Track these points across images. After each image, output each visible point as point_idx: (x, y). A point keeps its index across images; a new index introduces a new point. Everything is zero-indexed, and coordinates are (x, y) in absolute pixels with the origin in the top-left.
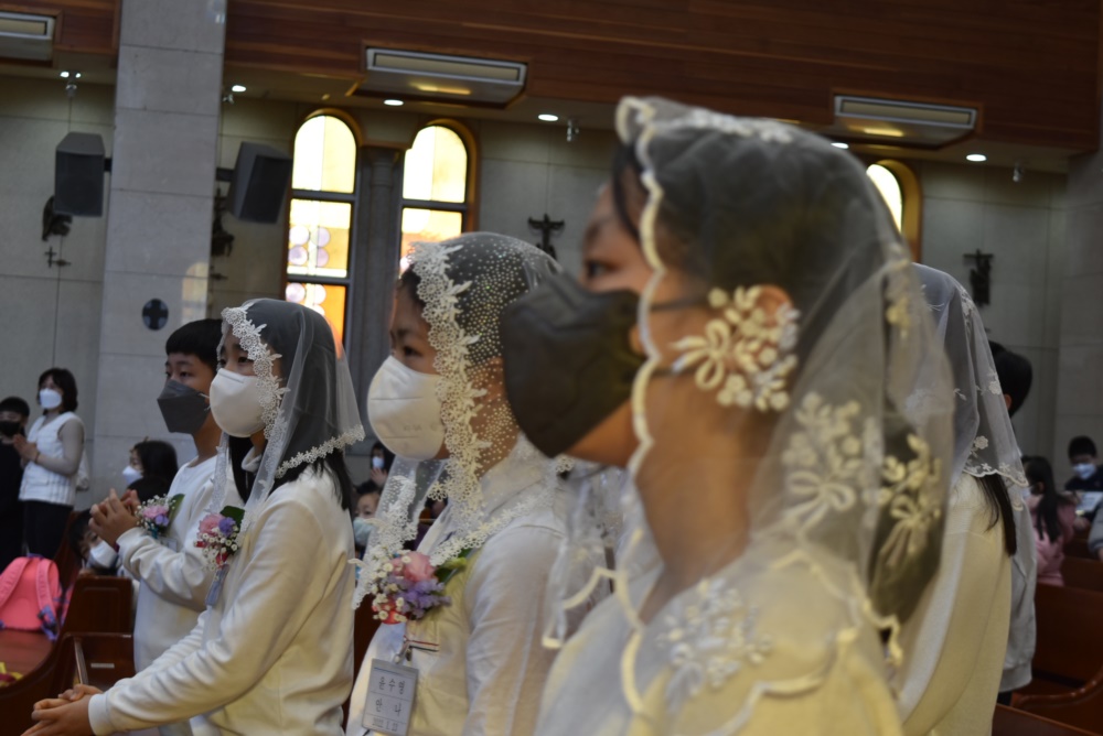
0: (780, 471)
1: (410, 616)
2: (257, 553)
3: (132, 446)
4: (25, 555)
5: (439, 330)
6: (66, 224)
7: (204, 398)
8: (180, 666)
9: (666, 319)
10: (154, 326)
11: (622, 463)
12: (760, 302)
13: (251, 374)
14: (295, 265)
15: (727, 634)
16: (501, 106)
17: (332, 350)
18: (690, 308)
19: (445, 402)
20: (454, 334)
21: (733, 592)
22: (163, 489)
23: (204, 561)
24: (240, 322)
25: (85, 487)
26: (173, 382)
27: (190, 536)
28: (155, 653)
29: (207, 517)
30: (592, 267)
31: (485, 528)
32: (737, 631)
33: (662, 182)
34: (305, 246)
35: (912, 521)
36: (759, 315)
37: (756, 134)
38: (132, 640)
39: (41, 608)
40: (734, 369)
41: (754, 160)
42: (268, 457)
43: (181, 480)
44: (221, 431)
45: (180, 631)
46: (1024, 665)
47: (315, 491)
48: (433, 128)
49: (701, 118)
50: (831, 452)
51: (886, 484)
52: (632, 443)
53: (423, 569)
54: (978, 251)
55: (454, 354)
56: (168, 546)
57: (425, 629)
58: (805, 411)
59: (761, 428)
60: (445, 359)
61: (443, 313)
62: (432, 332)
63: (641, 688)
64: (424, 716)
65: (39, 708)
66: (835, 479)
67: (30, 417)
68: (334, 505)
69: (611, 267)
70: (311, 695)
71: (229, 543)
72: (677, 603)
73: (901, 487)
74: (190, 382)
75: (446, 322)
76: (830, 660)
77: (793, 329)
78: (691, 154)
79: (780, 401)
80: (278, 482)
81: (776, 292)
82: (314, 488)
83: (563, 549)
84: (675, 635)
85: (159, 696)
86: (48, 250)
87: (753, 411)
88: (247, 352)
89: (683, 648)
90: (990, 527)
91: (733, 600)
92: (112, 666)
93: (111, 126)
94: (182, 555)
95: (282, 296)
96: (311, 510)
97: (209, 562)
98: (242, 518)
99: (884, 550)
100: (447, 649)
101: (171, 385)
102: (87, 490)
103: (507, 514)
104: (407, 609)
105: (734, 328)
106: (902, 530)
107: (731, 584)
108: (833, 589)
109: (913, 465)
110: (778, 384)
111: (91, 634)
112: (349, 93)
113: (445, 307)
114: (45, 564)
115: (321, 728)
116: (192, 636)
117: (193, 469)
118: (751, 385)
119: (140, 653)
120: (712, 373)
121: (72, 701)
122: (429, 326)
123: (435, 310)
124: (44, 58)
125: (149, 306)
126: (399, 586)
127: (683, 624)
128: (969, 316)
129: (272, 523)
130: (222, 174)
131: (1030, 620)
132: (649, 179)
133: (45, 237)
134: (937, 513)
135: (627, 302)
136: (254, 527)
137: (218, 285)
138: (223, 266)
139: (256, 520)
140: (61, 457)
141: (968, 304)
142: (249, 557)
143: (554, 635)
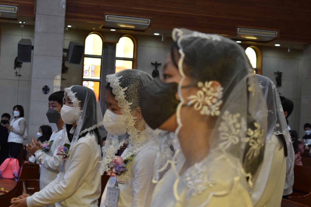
0: (218, 133)
1: (117, 174)
2: (74, 157)
3: (39, 127)
4: (9, 158)
5: (121, 102)
6: (21, 64)
7: (59, 113)
8: (52, 189)
9: (186, 90)
10: (46, 93)
11: (174, 131)
12: (212, 86)
13: (72, 106)
14: (85, 76)
15: (203, 179)
16: (143, 31)
17: (95, 100)
18: (193, 88)
19: (126, 122)
20: (125, 102)
21: (204, 167)
22: (48, 139)
23: (59, 159)
24: (69, 92)
25: (26, 138)
26: (51, 109)
27: (55, 152)
28: (45, 185)
29: (60, 146)
30: (165, 76)
31: (138, 149)
32: (206, 178)
33: (184, 52)
34: (88, 70)
35: (255, 147)
36: (212, 89)
37: (211, 38)
38: (39, 181)
39: (14, 172)
40: (205, 104)
41: (211, 46)
42: (77, 130)
43: (53, 136)
44: (64, 122)
45: (52, 179)
46: (291, 188)
47: (90, 139)
48: (124, 37)
49: (196, 34)
50: (232, 127)
51: (248, 136)
52: (176, 125)
53: (120, 161)
54: (278, 71)
55: (126, 108)
56: (49, 155)
57: (121, 178)
58: (225, 116)
59: (213, 121)
60: (124, 110)
61: (121, 97)
62: (119, 103)
63: (179, 194)
64: (121, 202)
65: (13, 200)
66: (233, 135)
67: (11, 119)
68: (96, 143)
69: (170, 76)
70: (89, 196)
71: (66, 154)
72: (189, 170)
73: (252, 137)
74: (55, 109)
75: (122, 99)
76: (232, 185)
77: (221, 93)
78: (193, 44)
79: (218, 113)
80: (80, 137)
81: (217, 83)
82: (90, 138)
83: (158, 155)
84: (188, 179)
85: (46, 197)
86: (16, 72)
87: (210, 116)
88: (71, 100)
89: (190, 182)
90: (280, 149)
91: (204, 169)
92: (33, 189)
93: (34, 37)
94: (53, 157)
95: (82, 84)
96: (89, 145)
97: (60, 159)
98: (70, 147)
99: (247, 154)
100: (127, 183)
101: (50, 110)
102: (27, 139)
103: (144, 146)
104: (116, 172)
105: (205, 93)
106: (252, 149)
107: (204, 164)
108: (233, 166)
109: (256, 131)
110: (217, 108)
111: (27, 180)
112: (100, 28)
113: (121, 96)
114: (15, 160)
115: (92, 206)
116: (56, 180)
117: (56, 133)
118: (210, 109)
119: (41, 185)
120: (199, 106)
121: (22, 198)
122: (117, 102)
123: (118, 97)
124: (15, 18)
125: (44, 87)
126: (114, 166)
127: (191, 176)
128: (274, 90)
129: (78, 148)
130: (65, 50)
131: (292, 175)
132: (181, 51)
133: (15, 68)
134: (263, 145)
135: (175, 86)
136: (73, 149)
137: (64, 81)
138: (65, 76)
139: (74, 147)
140: (19, 130)
141: (274, 86)
142: (72, 158)
143: (156, 180)
